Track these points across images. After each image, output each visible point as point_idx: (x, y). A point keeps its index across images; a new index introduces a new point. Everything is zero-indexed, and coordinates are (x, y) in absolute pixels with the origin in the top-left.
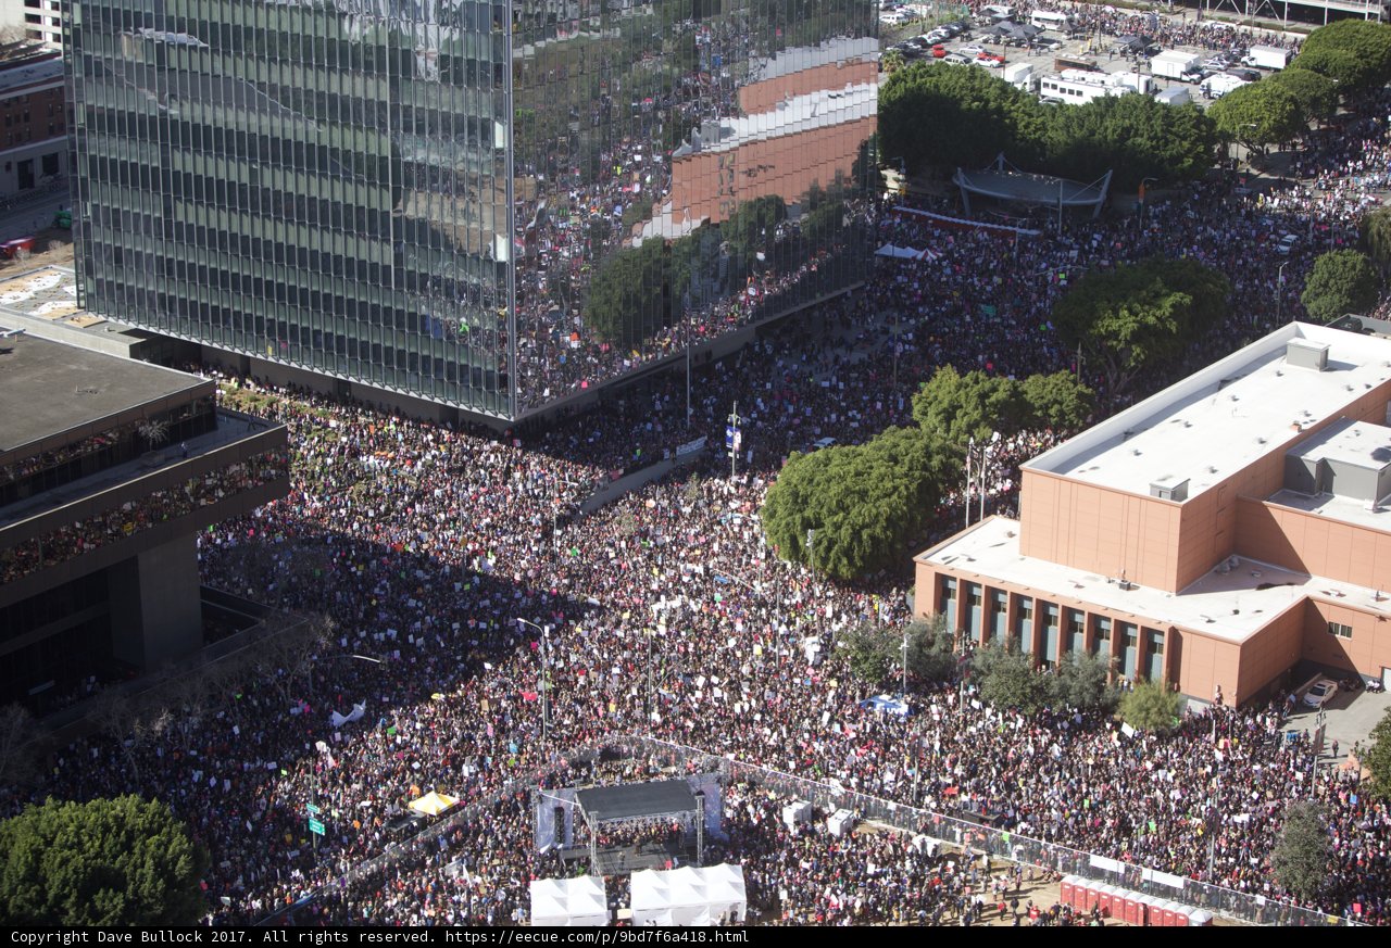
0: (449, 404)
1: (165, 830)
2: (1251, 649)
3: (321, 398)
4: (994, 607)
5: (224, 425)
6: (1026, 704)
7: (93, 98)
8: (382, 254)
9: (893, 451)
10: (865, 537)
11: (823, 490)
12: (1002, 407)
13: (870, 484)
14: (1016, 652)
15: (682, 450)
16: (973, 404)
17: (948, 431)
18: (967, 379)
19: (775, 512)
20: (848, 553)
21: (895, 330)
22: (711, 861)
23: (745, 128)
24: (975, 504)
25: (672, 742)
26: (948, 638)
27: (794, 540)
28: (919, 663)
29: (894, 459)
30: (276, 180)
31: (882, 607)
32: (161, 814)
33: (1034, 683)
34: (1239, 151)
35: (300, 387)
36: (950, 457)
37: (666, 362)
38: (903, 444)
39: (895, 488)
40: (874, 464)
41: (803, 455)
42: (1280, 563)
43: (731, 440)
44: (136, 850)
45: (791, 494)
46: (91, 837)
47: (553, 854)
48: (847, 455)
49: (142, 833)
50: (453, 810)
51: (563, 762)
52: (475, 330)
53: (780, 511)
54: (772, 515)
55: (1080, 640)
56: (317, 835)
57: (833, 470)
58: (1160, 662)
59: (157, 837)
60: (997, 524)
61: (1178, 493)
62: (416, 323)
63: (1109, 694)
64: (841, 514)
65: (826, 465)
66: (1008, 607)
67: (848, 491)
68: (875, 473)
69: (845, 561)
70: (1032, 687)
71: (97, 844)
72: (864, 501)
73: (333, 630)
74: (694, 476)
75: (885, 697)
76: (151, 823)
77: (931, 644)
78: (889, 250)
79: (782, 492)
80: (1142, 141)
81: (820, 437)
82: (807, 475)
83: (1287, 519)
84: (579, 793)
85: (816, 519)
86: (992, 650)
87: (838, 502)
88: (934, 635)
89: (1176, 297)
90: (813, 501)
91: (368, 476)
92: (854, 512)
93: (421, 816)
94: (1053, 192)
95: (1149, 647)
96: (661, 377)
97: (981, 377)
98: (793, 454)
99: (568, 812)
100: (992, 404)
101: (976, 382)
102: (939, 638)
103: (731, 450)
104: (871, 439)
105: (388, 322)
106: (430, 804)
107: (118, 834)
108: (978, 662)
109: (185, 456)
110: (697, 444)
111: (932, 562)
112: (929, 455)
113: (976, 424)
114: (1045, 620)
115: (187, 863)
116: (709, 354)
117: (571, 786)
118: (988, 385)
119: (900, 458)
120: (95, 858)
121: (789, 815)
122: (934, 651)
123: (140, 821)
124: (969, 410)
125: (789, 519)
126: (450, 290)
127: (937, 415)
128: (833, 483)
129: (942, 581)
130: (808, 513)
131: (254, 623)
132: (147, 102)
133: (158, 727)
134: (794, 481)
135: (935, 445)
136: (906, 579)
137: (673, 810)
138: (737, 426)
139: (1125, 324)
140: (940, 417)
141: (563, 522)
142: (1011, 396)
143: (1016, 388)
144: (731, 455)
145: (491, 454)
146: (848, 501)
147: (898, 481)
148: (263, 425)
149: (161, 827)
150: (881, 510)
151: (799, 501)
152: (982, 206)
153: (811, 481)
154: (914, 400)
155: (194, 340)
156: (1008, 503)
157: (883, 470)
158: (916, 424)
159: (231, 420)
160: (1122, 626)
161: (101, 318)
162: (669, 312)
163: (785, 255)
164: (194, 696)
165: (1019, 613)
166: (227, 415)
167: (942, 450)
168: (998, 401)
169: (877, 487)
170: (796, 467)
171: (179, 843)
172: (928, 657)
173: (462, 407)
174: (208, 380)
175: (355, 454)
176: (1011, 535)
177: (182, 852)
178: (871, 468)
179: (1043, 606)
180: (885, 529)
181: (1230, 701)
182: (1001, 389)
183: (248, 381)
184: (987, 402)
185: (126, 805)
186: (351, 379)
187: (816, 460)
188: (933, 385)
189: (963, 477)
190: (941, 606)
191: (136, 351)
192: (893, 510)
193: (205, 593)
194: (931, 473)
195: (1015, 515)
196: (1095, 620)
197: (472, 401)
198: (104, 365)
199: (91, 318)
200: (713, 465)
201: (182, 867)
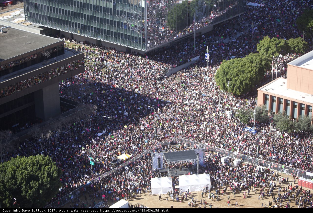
0: (129, 47)
1: (50, 164)
3: (93, 45)
4: (279, 103)
5: (66, 52)
6: (288, 130)
8: (110, 5)
9: (252, 60)
10: (244, 83)
11: (232, 71)
12: (282, 47)
13: (245, 69)
14: (286, 116)
15: (193, 59)
16: (274, 47)
17: (267, 54)
18: (272, 40)
19: (219, 76)
20: (239, 88)
21: (252, 26)
22: (201, 173)
24: (274, 75)
25: (190, 140)
26: (267, 112)
27: (224, 84)
28: (259, 118)
29: (252, 62)
31: (249, 102)
32: (49, 160)
33: (291, 124)
35: (87, 42)
36: (267, 61)
37: (188, 35)
38: (254, 58)
39: (252, 70)
40: (246, 63)
41: (226, 61)
43: (207, 57)
44: (42, 170)
45: (223, 72)
46: (29, 166)
47: (157, 171)
48: (239, 61)
49: (44, 165)
50: (130, 158)
51: (160, 145)
52: (136, 26)
53: (220, 76)
54: (218, 77)
56: (92, 165)
57: (235, 65)
59: (48, 166)
60: (280, 80)
62: (120, 25)
63: (312, 127)
64: (237, 77)
65: (233, 64)
66: (283, 103)
67: (239, 71)
68: (246, 66)
69: (238, 90)
70: (290, 125)
71: (31, 168)
72: (243, 73)
73: (97, 109)
74: (196, 67)
75: (249, 128)
76: (46, 162)
77: (262, 113)
78: (250, 4)
79: (221, 71)
81: (231, 56)
82: (228, 66)
84: (164, 154)
85: (230, 78)
86: (279, 115)
87: (236, 74)
88: (263, 111)
90: (229, 74)
91: (106, 67)
92: (241, 76)
93: (121, 160)
96: (188, 39)
97: (276, 39)
98: (224, 60)
99: (162, 159)
100: (279, 47)
101: (275, 40)
102: (264, 112)
103: (207, 59)
104: (245, 56)
105: (111, 24)
106: (123, 157)
107: (37, 165)
108: (275, 118)
109: (55, 61)
110: (197, 58)
111: (262, 91)
112: (261, 61)
113: (275, 52)
114: (294, 107)
115: (56, 173)
116: (200, 33)
117: (163, 152)
118: (278, 41)
119: (253, 62)
120: (31, 172)
121: (222, 160)
122: (263, 115)
123: (43, 162)
124: (273, 48)
125: (223, 78)
127: (264, 50)
128: (235, 68)
129: (265, 96)
130: (228, 77)
131: (75, 107)
133: (48, 136)
134: (224, 68)
135: (263, 58)
136: (254, 95)
137: (190, 159)
138: (208, 53)
140: (265, 50)
141: (160, 79)
142: (285, 44)
143: (286, 42)
144: (206, 61)
145: (142, 61)
146: (239, 74)
147: (253, 68)
148: (77, 52)
149: (49, 163)
150: (248, 76)
151: (225, 73)
153: (229, 68)
154: (258, 45)
155: (58, 29)
156: (283, 74)
157: (249, 65)
158: (258, 52)
159: (69, 51)
161: (32, 23)
162: (189, 21)
164: (58, 127)
165: (286, 105)
166: (67, 50)
167: (265, 59)
168: (281, 46)
169: (247, 70)
170: (225, 64)
171: (54, 168)
172: (261, 117)
173: (132, 47)
174: (62, 40)
175: (102, 60)
176: (284, 83)
177: (55, 170)
178: (245, 64)
179: (293, 103)
180: (249, 81)
182: (282, 42)
183: (73, 40)
184: (278, 46)
185: (40, 157)
186: (102, 40)
187: (230, 62)
188: (263, 41)
189: (271, 67)
190: (265, 103)
191: (41, 32)
192: (252, 76)
193: (61, 99)
194: (262, 66)
195: (286, 78)
196: (308, 107)
197: (135, 46)
198: (33, 36)
199: (29, 23)
200: (201, 63)
201: (55, 174)
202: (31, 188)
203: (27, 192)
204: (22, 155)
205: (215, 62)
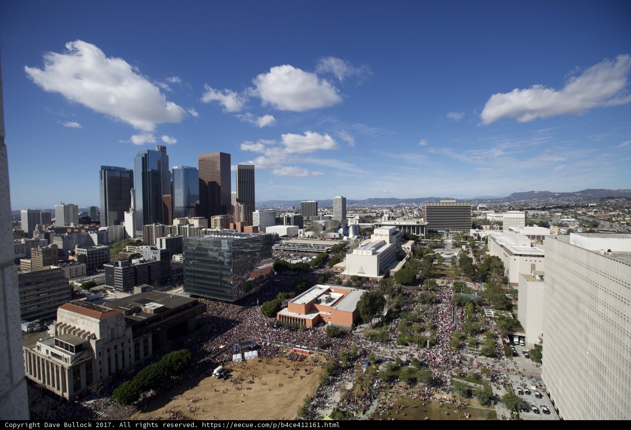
0: (226, 300)
2: (313, 320)
3: (212, 300)
4: (285, 318)
5: (199, 303)
7: (186, 268)
8: (219, 284)
10: (271, 311)
11: (267, 306)
12: (286, 296)
13: (272, 305)
14: (288, 323)
15: (253, 303)
17: (280, 299)
18: (283, 293)
21: (275, 289)
22: (254, 350)
23: (259, 268)
24: (283, 307)
27: (264, 312)
28: (277, 325)
30: (207, 276)
31: (274, 318)
33: (290, 326)
34: (311, 267)
35: (210, 299)
38: (276, 301)
40: (273, 303)
42: (316, 310)
43: (257, 302)
44: (184, 356)
46: (178, 355)
47: (235, 351)
48: (270, 302)
49: (185, 354)
50: (224, 347)
51: (237, 340)
54: (261, 310)
55: (295, 321)
56: (208, 352)
57: (268, 304)
58: (304, 322)
59: (187, 354)
60: (286, 309)
61: (304, 304)
62: (224, 291)
63: (298, 326)
66: (287, 318)
67: (270, 306)
69: (269, 314)
74: (253, 306)
75: (274, 329)
76: (186, 352)
78: (275, 280)
80: (301, 267)
81: (267, 300)
83: (316, 305)
85: (266, 310)
87: (269, 308)
89: (305, 283)
90: (266, 308)
91: (217, 309)
93: (220, 348)
94: (292, 273)
95: (302, 321)
96: (250, 295)
99: (238, 346)
102: (280, 322)
104: (272, 300)
105: (219, 291)
106: (222, 347)
107: (182, 354)
108: (284, 324)
109: (194, 308)
111: (279, 313)
112: (278, 302)
113: (283, 298)
114: (291, 319)
116: (255, 292)
117: (238, 343)
120: (179, 358)
121: (263, 344)
125: (263, 310)
126: (227, 288)
127: (279, 297)
129: (280, 315)
131: (202, 327)
132: (192, 268)
133: (189, 341)
134: (264, 306)
136: (276, 316)
137: (250, 344)
138: (258, 300)
139: (299, 286)
141: (240, 312)
143: (288, 294)
145: (232, 305)
147: (275, 305)
148: (203, 303)
150: (273, 308)
151: (264, 308)
152: (285, 275)
154: (277, 295)
155: (198, 295)
156: (287, 307)
158: (277, 299)
160: (299, 319)
161: (187, 293)
162: (251, 289)
163: (264, 282)
164: (194, 336)
167: (280, 301)
170: (264, 304)
171: (189, 354)
172: (279, 324)
173: (228, 300)
174: (198, 299)
175: (216, 306)
177: (190, 356)
179: (291, 317)
180: (274, 310)
181: (311, 325)
182: (286, 294)
183: (202, 299)
184: (284, 295)
185: (183, 351)
186: (216, 298)
187: (266, 303)
188: (279, 294)
189: (281, 304)
190: (280, 318)
191: (190, 296)
193: (197, 324)
194: (279, 304)
196: (296, 318)
198: (186, 298)
199: (185, 293)
200: (255, 305)
201: (190, 358)
202: (178, 365)
203: (176, 367)
204: (175, 350)
205: (260, 304)
